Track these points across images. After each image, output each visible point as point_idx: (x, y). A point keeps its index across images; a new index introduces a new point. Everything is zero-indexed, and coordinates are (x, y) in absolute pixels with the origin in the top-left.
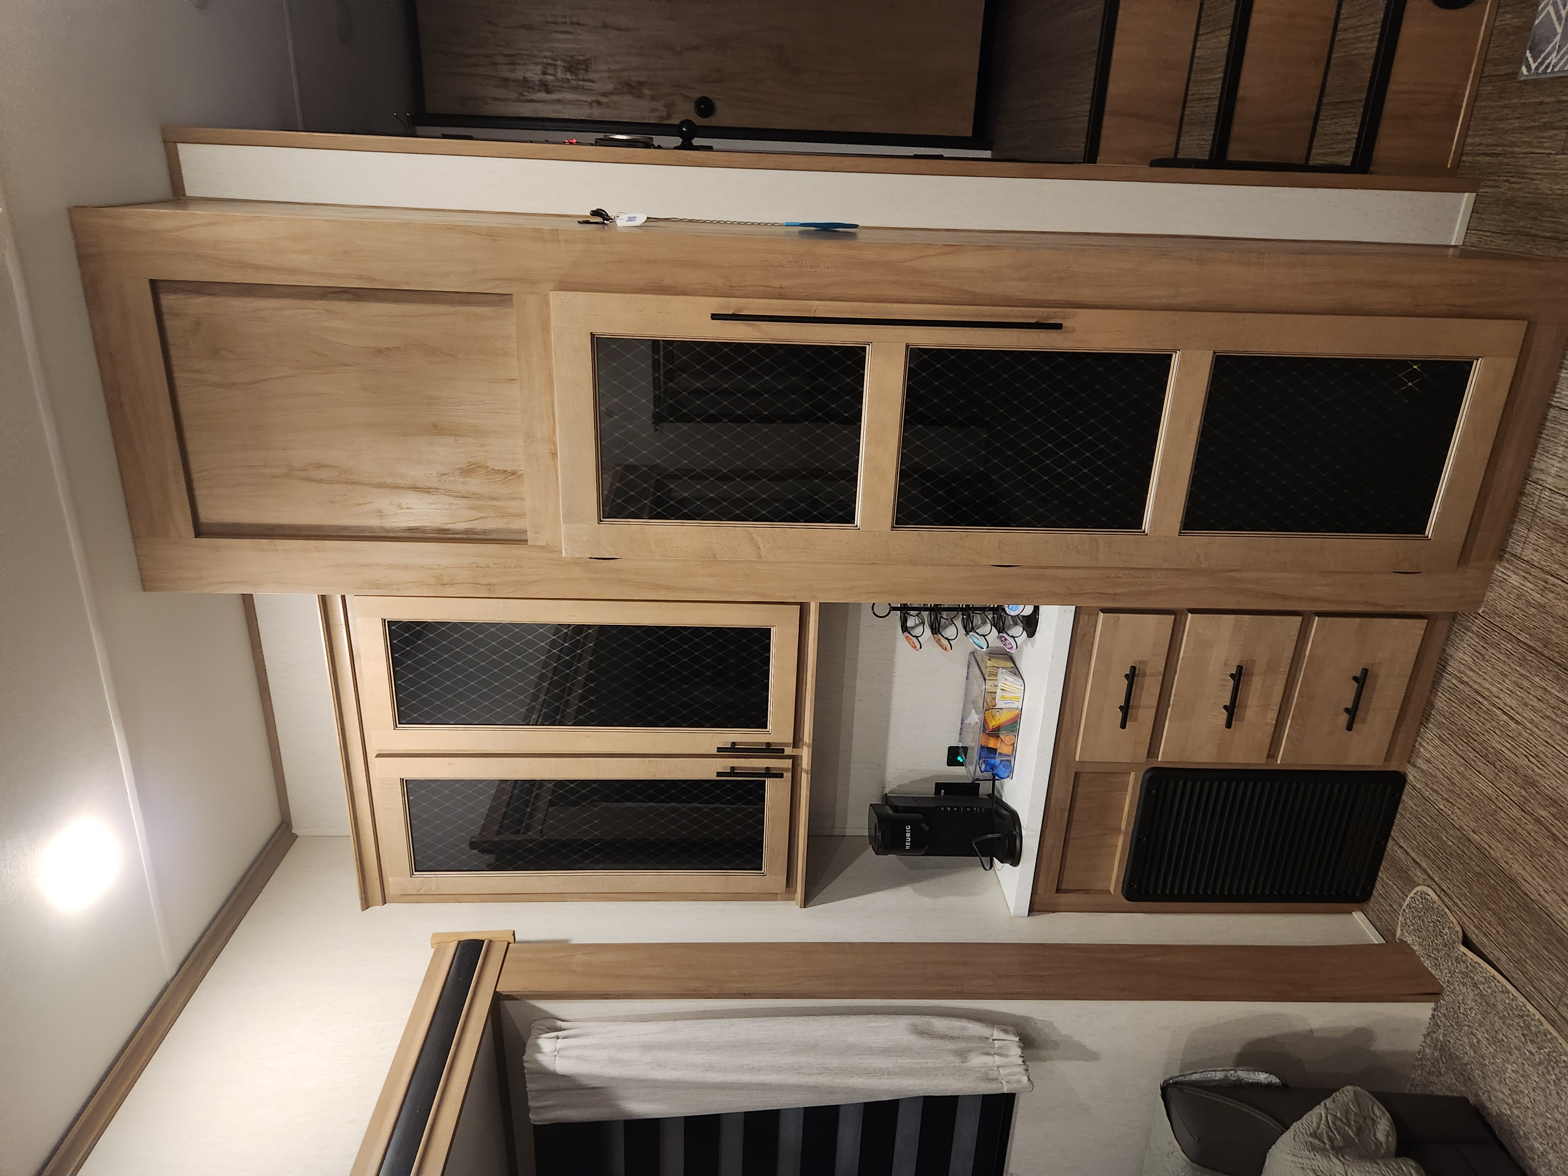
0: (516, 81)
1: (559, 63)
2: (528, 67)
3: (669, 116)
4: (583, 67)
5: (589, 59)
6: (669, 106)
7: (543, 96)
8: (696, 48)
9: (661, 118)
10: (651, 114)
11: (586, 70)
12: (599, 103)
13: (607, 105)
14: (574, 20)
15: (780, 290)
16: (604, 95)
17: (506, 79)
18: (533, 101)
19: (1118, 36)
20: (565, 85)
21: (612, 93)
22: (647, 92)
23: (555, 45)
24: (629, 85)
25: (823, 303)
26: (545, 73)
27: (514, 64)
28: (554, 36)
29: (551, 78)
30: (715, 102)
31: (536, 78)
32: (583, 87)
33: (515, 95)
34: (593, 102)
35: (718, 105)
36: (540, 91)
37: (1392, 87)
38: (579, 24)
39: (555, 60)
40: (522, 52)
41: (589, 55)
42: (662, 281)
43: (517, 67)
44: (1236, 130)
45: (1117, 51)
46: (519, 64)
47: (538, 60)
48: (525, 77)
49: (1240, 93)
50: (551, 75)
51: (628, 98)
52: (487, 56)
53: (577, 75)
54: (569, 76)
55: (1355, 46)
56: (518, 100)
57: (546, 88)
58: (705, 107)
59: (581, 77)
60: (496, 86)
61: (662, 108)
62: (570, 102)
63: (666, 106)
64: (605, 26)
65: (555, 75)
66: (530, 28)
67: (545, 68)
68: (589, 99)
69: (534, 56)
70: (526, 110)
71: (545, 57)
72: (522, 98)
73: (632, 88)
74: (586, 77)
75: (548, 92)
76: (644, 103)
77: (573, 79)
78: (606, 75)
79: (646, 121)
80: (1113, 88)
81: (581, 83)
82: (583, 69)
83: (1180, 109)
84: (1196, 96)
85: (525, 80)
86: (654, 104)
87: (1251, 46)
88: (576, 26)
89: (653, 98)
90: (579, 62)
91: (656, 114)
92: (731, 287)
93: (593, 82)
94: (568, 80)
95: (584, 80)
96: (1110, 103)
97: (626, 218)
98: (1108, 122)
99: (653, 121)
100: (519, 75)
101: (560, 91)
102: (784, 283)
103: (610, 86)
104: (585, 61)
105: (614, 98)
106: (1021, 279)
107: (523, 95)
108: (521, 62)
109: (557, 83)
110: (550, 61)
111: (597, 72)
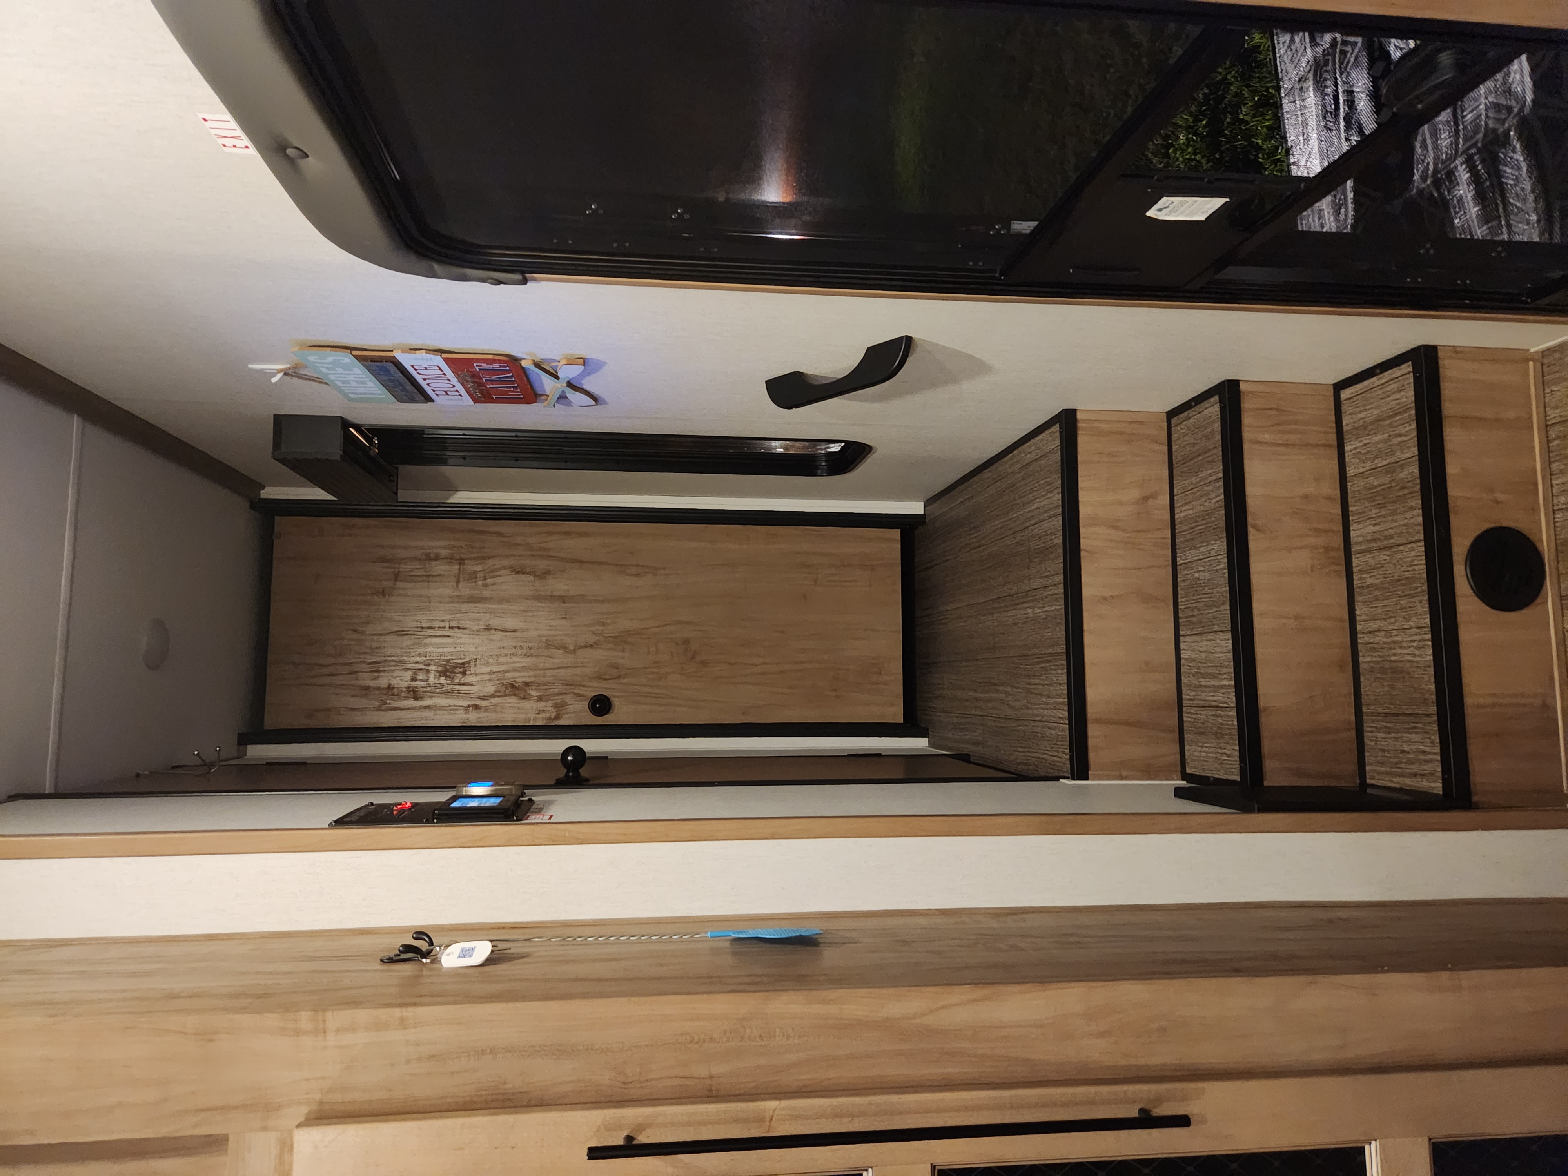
0: (379, 689)
1: (433, 668)
2: (395, 674)
3: (557, 717)
4: (461, 670)
5: (469, 662)
6: (560, 707)
7: (411, 703)
8: (591, 646)
9: (550, 719)
10: (538, 716)
11: (464, 673)
12: (476, 707)
13: (486, 709)
14: (454, 624)
15: (708, 1082)
16: (483, 698)
17: (367, 688)
18: (395, 709)
19: (1087, 639)
20: (438, 690)
21: (493, 696)
22: (533, 693)
23: (430, 649)
24: (513, 686)
25: (785, 1103)
26: (414, 679)
27: (378, 671)
28: (428, 640)
29: (422, 684)
30: (612, 699)
31: (404, 685)
32: (459, 692)
33: (377, 704)
34: (469, 706)
35: (616, 702)
36: (406, 698)
37: (1469, 701)
38: (459, 628)
39: (429, 665)
40: (390, 659)
41: (467, 660)
42: (505, 1083)
43: (382, 674)
44: (1267, 746)
45: (1090, 655)
46: (384, 671)
47: (408, 666)
48: (390, 685)
49: (1262, 703)
50: (421, 680)
51: (513, 700)
52: (346, 664)
53: (452, 679)
54: (443, 680)
55: (1394, 651)
56: (379, 709)
57: (414, 693)
58: (601, 705)
59: (457, 681)
60: (353, 696)
61: (550, 709)
62: (442, 708)
63: (555, 706)
64: (488, 628)
65: (426, 681)
66: (401, 633)
67: (415, 673)
68: (465, 703)
69: (404, 662)
70: (387, 719)
71: (417, 662)
72: (384, 707)
73: (516, 690)
74: (463, 681)
75: (416, 698)
76: (530, 706)
77: (448, 684)
78: (487, 677)
79: (531, 724)
80: (1093, 694)
81: (457, 687)
82: (460, 673)
83: (1176, 714)
84: (1195, 702)
85: (390, 687)
86: (541, 705)
87: (1263, 650)
88: (456, 630)
89: (540, 699)
90: (456, 666)
91: (543, 715)
92: (624, 1083)
93: (471, 685)
94: (442, 685)
95: (460, 684)
96: (1092, 711)
97: (459, 951)
98: (1094, 732)
99: (539, 723)
100: (383, 682)
101: (431, 697)
102: (718, 1069)
103: (490, 689)
104: (463, 664)
105: (494, 701)
106: (1101, 1034)
107: (386, 703)
108: (387, 669)
109: (429, 689)
110: (422, 667)
111: (476, 674)
